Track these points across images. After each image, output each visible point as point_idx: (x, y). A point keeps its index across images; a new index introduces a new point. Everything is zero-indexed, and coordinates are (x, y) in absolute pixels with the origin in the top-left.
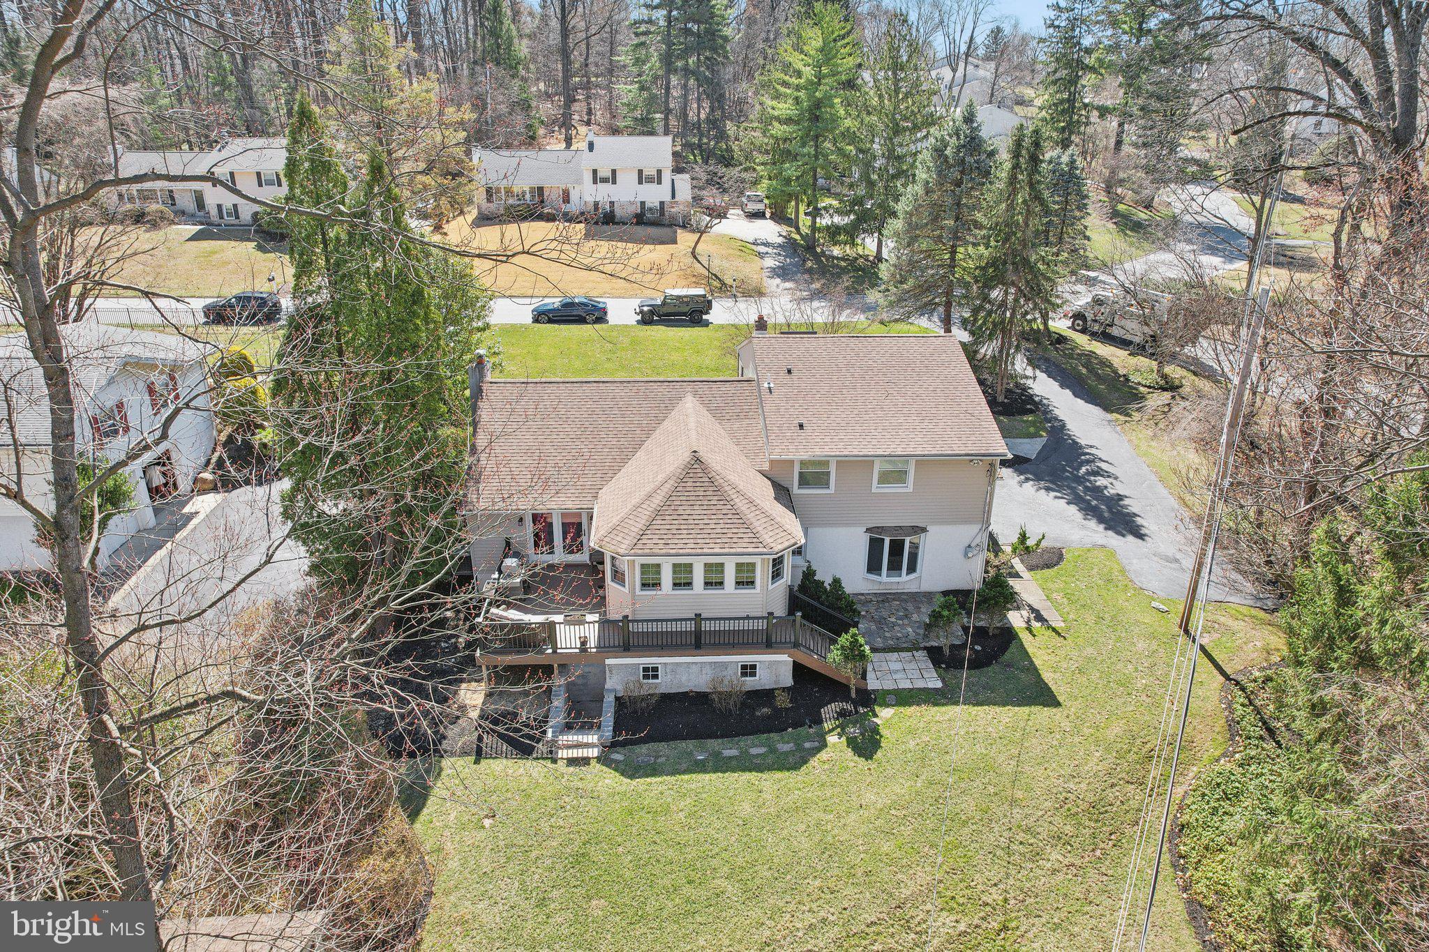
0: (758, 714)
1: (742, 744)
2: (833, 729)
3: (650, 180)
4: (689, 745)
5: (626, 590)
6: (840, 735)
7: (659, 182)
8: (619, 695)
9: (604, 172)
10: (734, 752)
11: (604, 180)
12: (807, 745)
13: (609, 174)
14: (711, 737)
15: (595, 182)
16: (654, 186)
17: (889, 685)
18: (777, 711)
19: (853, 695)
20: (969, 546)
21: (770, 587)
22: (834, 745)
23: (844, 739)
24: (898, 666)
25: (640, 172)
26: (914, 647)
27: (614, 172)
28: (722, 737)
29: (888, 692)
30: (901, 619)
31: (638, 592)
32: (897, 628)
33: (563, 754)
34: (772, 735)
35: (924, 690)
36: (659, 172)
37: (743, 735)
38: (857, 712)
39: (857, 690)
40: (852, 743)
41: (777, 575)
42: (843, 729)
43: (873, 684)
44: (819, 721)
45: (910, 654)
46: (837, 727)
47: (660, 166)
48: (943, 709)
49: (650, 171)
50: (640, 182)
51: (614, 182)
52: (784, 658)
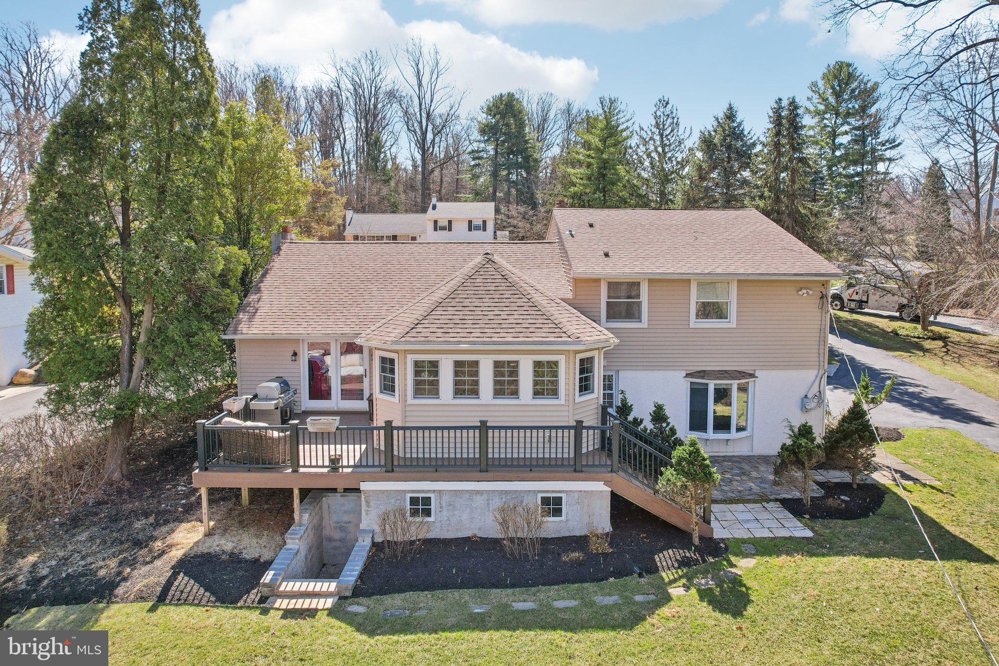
0: (565, 558)
1: (542, 596)
2: (675, 581)
3: (477, 228)
4: (466, 595)
5: (395, 399)
6: (687, 588)
7: (485, 230)
8: (379, 539)
9: (443, 223)
10: (529, 605)
11: (443, 228)
12: (639, 598)
13: (447, 224)
14: (497, 587)
15: (435, 229)
16: (481, 232)
17: (740, 533)
18: (593, 558)
19: (696, 541)
20: (806, 396)
21: (578, 399)
22: (679, 598)
23: (693, 591)
24: (749, 516)
25: (470, 222)
26: (762, 499)
27: (450, 222)
28: (513, 586)
29: (744, 541)
30: (737, 475)
31: (410, 400)
32: (735, 483)
33: (283, 604)
34: (586, 585)
35: (790, 538)
36: (484, 222)
37: (544, 584)
38: (704, 561)
39: (701, 538)
40: (705, 595)
41: (585, 386)
42: (689, 579)
43: (719, 533)
44: (653, 570)
45: (759, 505)
46: (681, 577)
47: (485, 217)
48: (825, 560)
49: (478, 222)
50: (470, 230)
51: (450, 229)
52: (599, 487)
